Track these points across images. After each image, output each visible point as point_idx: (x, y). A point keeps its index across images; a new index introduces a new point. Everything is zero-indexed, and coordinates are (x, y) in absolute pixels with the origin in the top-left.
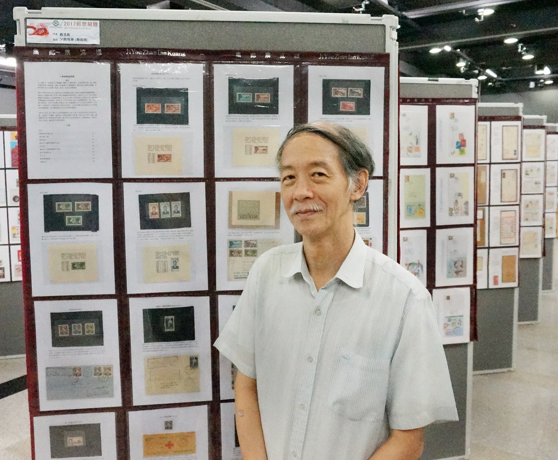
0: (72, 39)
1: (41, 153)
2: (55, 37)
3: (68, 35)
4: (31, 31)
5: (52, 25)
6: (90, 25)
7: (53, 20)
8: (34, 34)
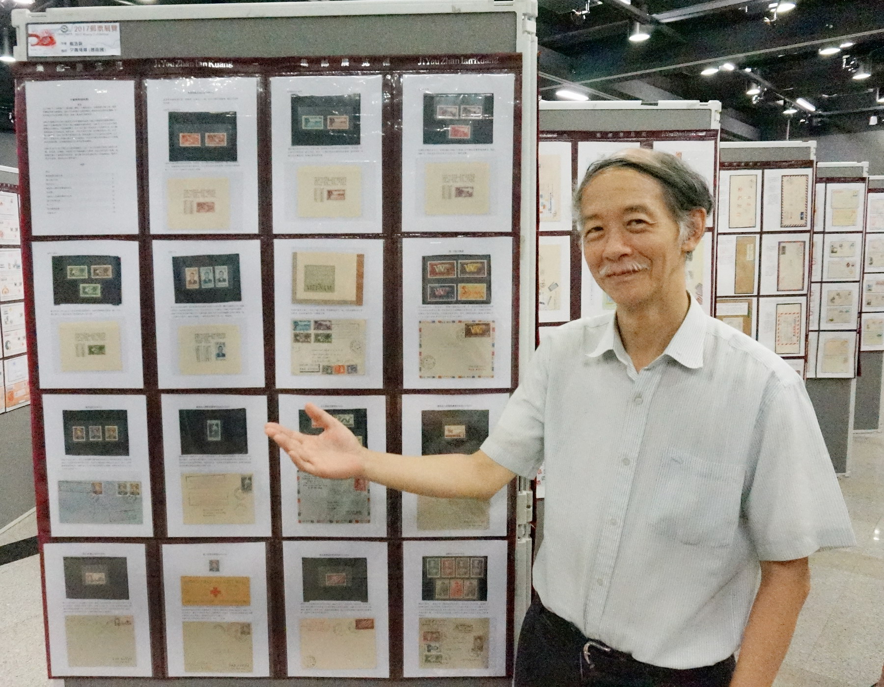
0: (85, 50)
1: (48, 201)
2: (64, 47)
3: (81, 44)
4: (33, 40)
5: (60, 32)
6: (107, 29)
7: (60, 25)
8: (37, 44)
